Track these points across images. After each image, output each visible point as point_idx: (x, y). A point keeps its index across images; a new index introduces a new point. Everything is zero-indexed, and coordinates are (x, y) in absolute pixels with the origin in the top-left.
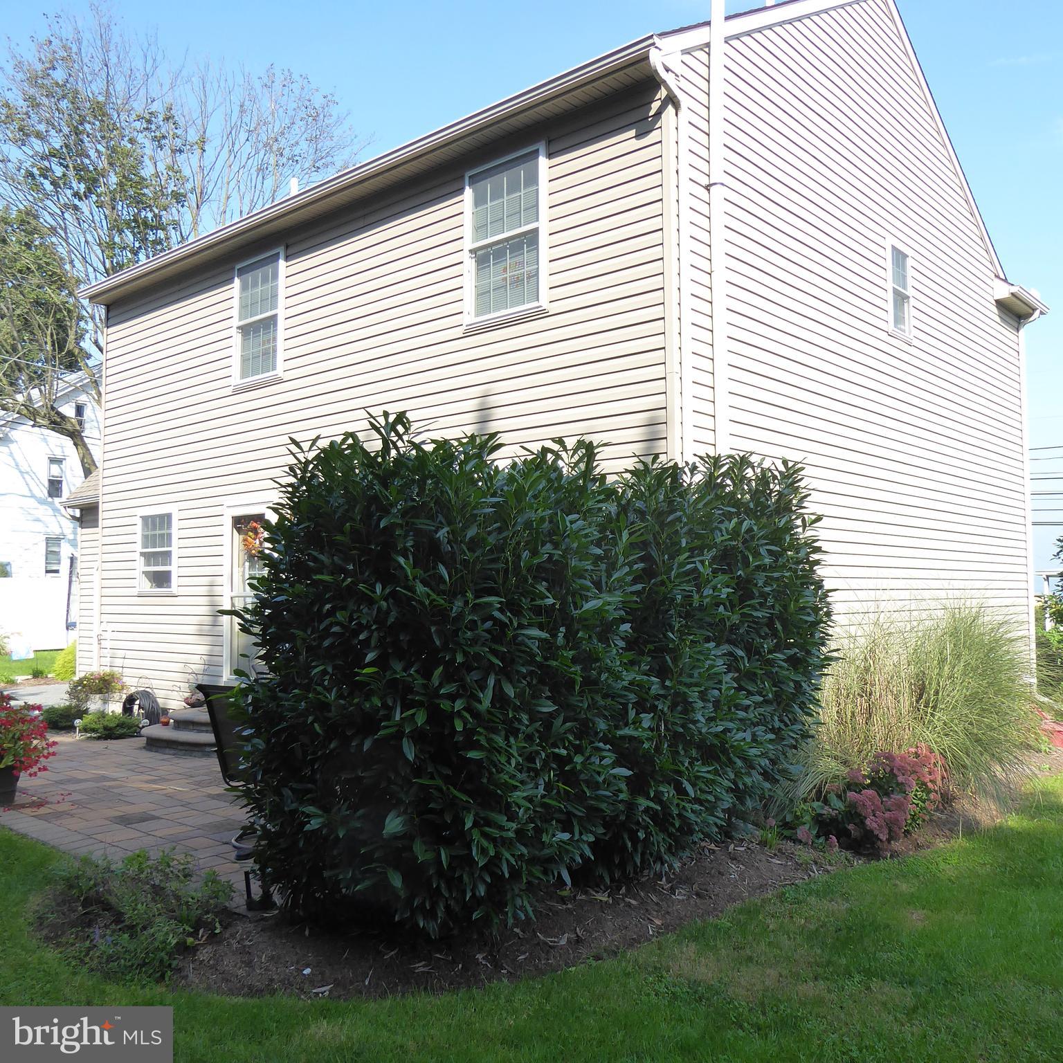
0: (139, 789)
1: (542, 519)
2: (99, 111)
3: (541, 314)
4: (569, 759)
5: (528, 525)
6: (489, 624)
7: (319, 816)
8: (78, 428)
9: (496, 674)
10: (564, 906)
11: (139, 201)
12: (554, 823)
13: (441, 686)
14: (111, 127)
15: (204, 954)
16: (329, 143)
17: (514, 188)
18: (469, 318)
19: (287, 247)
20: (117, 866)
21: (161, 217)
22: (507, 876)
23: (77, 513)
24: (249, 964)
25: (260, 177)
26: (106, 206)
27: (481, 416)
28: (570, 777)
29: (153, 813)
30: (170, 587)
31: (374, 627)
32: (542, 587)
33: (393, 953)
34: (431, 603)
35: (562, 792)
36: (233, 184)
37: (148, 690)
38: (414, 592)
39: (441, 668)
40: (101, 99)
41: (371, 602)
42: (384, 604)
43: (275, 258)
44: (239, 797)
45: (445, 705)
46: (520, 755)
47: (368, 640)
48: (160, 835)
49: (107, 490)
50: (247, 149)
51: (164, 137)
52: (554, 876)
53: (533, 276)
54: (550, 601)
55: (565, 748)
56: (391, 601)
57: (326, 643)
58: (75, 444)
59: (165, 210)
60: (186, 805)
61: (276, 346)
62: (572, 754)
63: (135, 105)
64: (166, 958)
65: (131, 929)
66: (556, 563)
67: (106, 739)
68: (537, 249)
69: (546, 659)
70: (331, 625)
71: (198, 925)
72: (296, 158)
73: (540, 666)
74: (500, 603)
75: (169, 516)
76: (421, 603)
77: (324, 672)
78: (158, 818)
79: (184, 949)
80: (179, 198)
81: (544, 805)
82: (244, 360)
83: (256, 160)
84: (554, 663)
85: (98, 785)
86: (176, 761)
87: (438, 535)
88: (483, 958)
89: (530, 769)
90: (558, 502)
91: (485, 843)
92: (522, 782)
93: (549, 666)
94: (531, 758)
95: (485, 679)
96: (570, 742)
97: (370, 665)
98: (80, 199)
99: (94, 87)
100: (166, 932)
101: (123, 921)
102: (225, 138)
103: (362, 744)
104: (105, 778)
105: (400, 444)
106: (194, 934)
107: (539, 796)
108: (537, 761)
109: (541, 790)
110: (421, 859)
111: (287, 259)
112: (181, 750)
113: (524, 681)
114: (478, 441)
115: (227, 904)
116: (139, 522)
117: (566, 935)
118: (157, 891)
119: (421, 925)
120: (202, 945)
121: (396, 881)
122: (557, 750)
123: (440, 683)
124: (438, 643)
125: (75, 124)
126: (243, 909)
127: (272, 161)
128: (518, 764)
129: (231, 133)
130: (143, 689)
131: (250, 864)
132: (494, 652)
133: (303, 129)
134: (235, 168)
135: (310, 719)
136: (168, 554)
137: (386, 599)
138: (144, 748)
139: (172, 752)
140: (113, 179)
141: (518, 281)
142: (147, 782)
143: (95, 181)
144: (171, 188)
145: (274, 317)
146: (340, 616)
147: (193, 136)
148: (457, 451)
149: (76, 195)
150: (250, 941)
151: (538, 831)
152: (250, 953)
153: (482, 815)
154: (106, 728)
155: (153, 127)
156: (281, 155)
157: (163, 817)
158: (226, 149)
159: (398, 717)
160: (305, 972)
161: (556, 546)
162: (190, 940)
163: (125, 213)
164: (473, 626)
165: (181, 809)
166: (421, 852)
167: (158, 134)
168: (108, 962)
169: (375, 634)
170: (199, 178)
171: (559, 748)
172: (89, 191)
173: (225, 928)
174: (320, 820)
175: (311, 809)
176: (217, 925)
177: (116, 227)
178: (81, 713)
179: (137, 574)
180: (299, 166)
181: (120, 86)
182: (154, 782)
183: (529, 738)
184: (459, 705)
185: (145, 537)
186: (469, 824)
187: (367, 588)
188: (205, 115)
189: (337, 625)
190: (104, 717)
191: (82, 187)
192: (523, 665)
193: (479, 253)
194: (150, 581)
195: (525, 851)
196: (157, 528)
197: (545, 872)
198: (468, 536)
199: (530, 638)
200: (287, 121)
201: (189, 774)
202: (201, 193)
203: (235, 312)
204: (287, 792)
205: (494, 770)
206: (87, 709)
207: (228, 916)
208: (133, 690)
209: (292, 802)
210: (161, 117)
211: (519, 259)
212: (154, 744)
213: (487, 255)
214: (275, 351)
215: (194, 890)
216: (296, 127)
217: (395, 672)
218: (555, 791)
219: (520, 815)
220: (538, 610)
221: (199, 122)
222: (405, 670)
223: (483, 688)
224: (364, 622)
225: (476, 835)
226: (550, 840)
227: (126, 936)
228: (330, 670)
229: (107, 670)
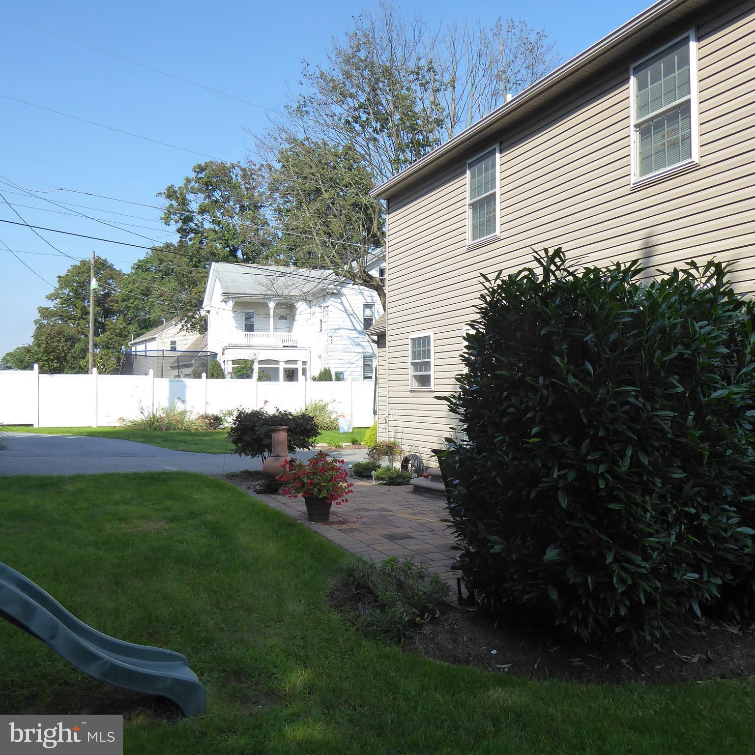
0: (404, 518)
1: (674, 326)
2: (387, 72)
3: (695, 167)
4: (697, 516)
5: (662, 330)
6: (627, 407)
7: (500, 543)
8: (380, 284)
9: (633, 447)
10: (699, 633)
11: (413, 128)
12: (684, 565)
13: (588, 453)
14: (394, 82)
15: (427, 630)
16: (542, 67)
17: (669, 71)
18: (635, 178)
19: (501, 143)
20: (379, 566)
21: (428, 138)
22: (643, 602)
23: (375, 338)
24: (455, 641)
25: (494, 100)
26: (393, 135)
27: (645, 253)
28: (699, 531)
29: (411, 535)
30: (430, 386)
31: (537, 409)
32: (674, 380)
33: (556, 648)
34: (579, 391)
35: (691, 543)
36: (475, 108)
37: (417, 454)
38: (566, 382)
39: (588, 441)
40: (388, 64)
41: (535, 390)
42: (545, 392)
43: (493, 153)
44: (449, 526)
45: (590, 468)
46: (654, 511)
47: (533, 417)
48: (411, 549)
49: (390, 322)
50: (484, 81)
51: (427, 83)
52: (686, 609)
53: (688, 138)
54: (681, 389)
55: (693, 507)
56: (550, 389)
57: (505, 420)
58: (379, 295)
59: (431, 132)
60: (432, 531)
61: (495, 215)
62: (700, 513)
63: (409, 64)
64: (402, 629)
65: (382, 607)
66: (687, 360)
67: (390, 485)
68: (690, 116)
69: (677, 436)
70: (508, 408)
71: (423, 610)
72: (519, 82)
73: (671, 441)
74: (635, 391)
75: (428, 337)
76: (573, 391)
77: (503, 441)
78: (412, 538)
79: (412, 624)
80: (439, 123)
81: (676, 551)
82: (474, 227)
83: (490, 89)
84: (684, 440)
85: (380, 513)
86: (432, 502)
87: (585, 339)
88: (627, 663)
89: (663, 522)
90: (690, 312)
91: (624, 575)
92: (657, 531)
93: (679, 442)
94: (664, 513)
95: (624, 450)
96: (698, 503)
97: (534, 436)
98: (378, 133)
99: (383, 57)
100: (401, 612)
101: (378, 601)
102: (468, 76)
103: (530, 493)
104: (384, 510)
105: (557, 273)
106: (421, 616)
107: (671, 543)
108: (670, 516)
109: (673, 539)
110: (572, 581)
111: (501, 152)
112: (434, 495)
113: (656, 453)
114: (623, 268)
115: (444, 598)
116: (410, 342)
117: (698, 656)
118: (400, 585)
119: (575, 630)
120: (426, 624)
121: (554, 595)
122: (687, 509)
123: (587, 451)
124: (585, 421)
125: (373, 84)
126: (455, 604)
127: (502, 86)
128: (652, 517)
129: (472, 71)
130: (414, 453)
131: (460, 573)
132: (631, 429)
133: (523, 60)
134: (476, 96)
135: (494, 473)
136: (428, 363)
137: (546, 388)
138: (413, 492)
139: (429, 496)
140: (397, 116)
141: (674, 144)
142: (410, 514)
143: (387, 119)
144: (434, 116)
145: (494, 194)
146: (514, 400)
147: (447, 78)
148: (605, 275)
149: (375, 130)
150: (457, 626)
151: (670, 570)
152: (456, 634)
153: (623, 554)
154: (390, 478)
155: (420, 77)
156: (508, 81)
157: (416, 537)
158: (469, 84)
159: (555, 476)
160: (492, 652)
161: (687, 347)
162: (418, 619)
163: (405, 138)
164: (613, 409)
165: (428, 533)
166: (572, 577)
167: (424, 81)
168: (367, 627)
169: (539, 414)
170: (452, 107)
171: (689, 507)
172: (383, 127)
173: (442, 614)
174: (501, 546)
175: (494, 538)
176: (438, 612)
177: (400, 149)
178: (376, 467)
179: (409, 377)
180: (521, 87)
181: (399, 54)
182: (414, 514)
183: (662, 497)
184: (602, 468)
185: (414, 352)
186: (609, 559)
187: (533, 381)
188: (455, 63)
189: (512, 407)
190: (389, 471)
191: (378, 126)
192: (656, 441)
193: (642, 127)
194: (418, 382)
195: (658, 584)
196: (421, 346)
197: (679, 604)
198: (611, 340)
199: (662, 418)
200: (512, 57)
201: (437, 511)
202: (454, 117)
203: (467, 195)
204: (480, 525)
205: (632, 520)
206: (380, 465)
207: (445, 608)
208: (407, 454)
209: (484, 532)
210: (426, 69)
211: (675, 126)
212: (419, 490)
213: (649, 127)
214: (494, 219)
215: (424, 587)
216: (518, 59)
217: (554, 442)
218: (685, 541)
219: (654, 556)
220: (670, 397)
221: (451, 68)
222: (561, 441)
223: (622, 457)
224: (531, 405)
225: (616, 567)
226: (681, 577)
227: (378, 611)
228: (507, 439)
229: (392, 440)
